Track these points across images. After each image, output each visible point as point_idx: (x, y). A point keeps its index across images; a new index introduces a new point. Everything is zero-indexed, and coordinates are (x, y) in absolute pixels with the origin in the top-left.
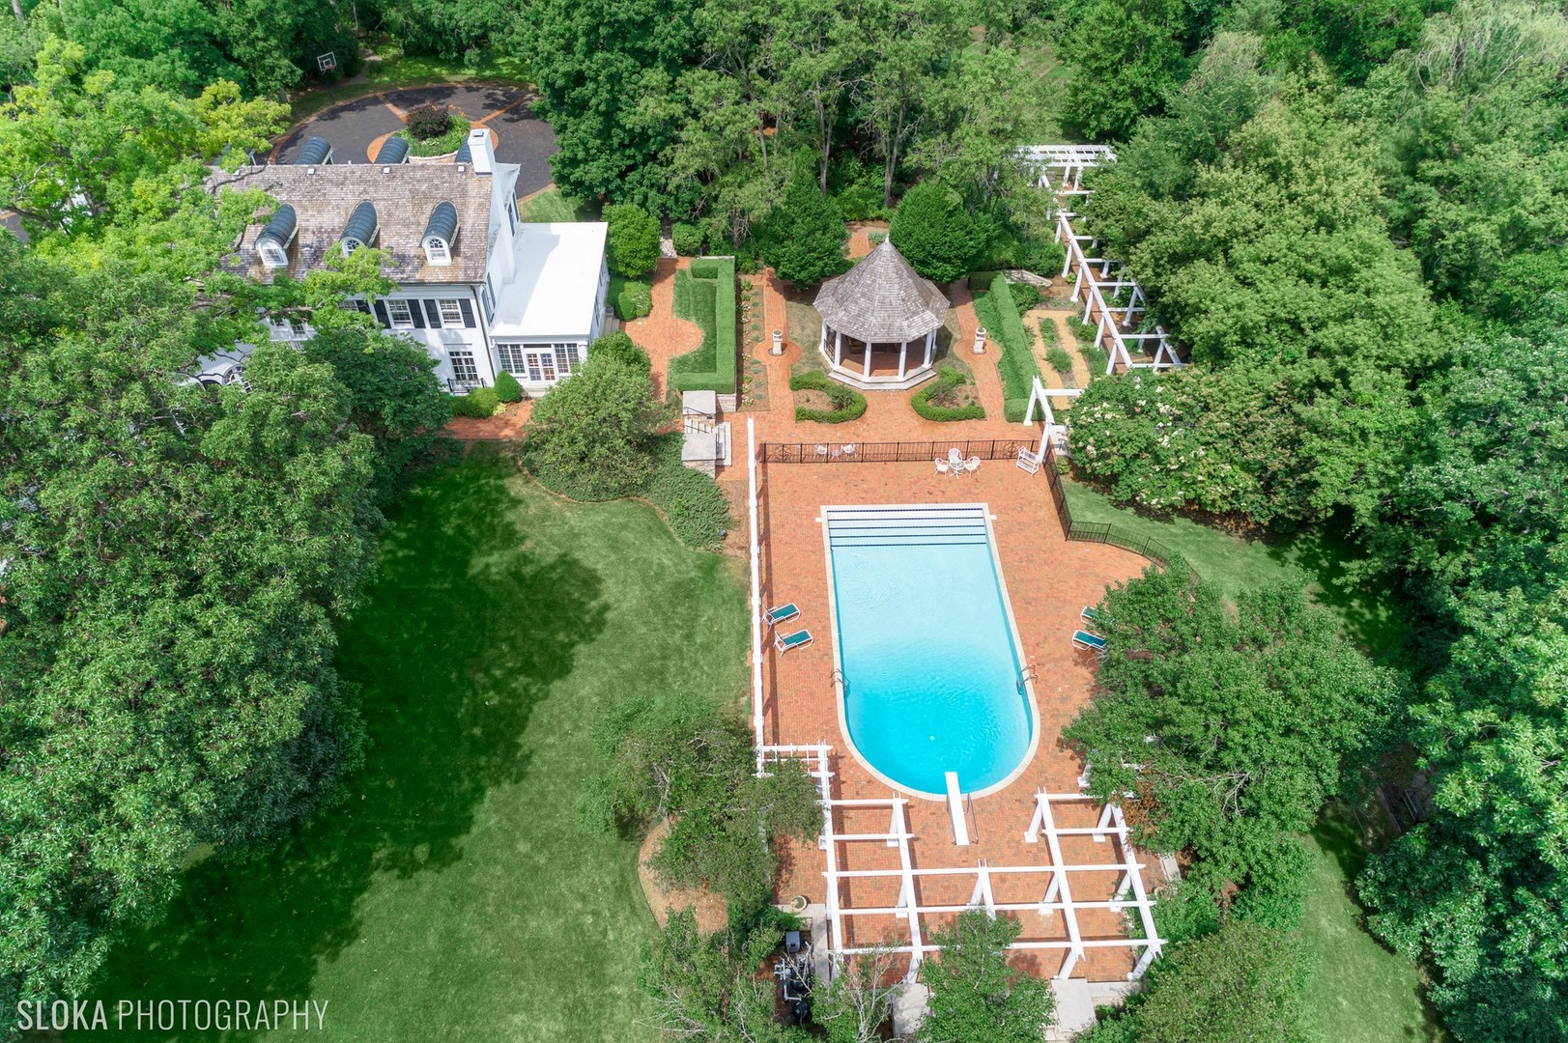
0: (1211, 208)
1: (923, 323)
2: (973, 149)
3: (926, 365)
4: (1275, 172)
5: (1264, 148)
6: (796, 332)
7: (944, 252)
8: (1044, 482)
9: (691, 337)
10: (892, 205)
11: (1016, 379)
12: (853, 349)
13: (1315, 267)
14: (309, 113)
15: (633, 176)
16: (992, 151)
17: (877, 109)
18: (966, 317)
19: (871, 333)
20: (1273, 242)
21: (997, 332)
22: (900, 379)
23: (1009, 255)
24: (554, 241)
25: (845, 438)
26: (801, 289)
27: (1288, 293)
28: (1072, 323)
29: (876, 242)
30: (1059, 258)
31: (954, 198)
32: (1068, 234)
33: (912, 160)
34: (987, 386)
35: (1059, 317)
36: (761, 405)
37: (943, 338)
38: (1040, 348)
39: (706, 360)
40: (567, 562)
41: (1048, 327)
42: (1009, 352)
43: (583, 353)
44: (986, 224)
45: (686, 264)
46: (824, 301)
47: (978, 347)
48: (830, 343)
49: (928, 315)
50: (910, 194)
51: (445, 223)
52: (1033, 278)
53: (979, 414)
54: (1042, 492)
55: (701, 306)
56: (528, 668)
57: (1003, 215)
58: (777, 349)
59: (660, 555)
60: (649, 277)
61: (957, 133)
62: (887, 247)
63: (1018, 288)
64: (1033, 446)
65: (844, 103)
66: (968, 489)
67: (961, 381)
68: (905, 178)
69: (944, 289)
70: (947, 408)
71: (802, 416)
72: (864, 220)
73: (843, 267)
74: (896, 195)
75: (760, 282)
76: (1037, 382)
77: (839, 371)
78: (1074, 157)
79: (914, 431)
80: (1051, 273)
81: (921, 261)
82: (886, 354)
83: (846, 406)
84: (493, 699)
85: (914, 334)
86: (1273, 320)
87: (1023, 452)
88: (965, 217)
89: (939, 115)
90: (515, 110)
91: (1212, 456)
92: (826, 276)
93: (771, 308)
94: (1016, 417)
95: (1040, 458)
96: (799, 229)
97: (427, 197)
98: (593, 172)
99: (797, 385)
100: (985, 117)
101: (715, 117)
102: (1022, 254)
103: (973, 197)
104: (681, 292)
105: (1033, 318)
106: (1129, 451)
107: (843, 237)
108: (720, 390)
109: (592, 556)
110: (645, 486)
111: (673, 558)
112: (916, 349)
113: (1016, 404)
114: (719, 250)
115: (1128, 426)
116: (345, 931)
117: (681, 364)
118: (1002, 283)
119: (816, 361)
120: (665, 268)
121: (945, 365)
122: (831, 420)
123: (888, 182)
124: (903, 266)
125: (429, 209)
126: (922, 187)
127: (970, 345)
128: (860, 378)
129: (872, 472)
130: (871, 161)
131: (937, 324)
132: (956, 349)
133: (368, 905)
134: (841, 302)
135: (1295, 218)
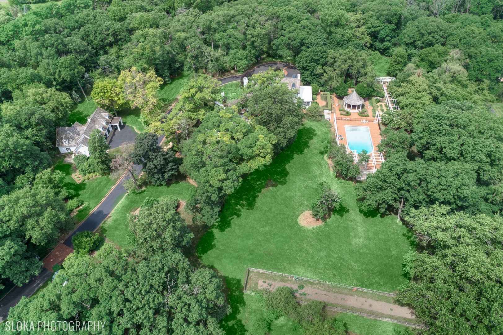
0: (403, 89)
1: (360, 102)
2: (368, 79)
3: (360, 109)
4: (413, 84)
5: (411, 81)
6: (340, 104)
7: (364, 93)
8: (378, 125)
9: (324, 103)
10: (355, 86)
11: (374, 111)
12: (349, 106)
13: (416, 97)
14: (255, 66)
15: (314, 80)
16: (371, 80)
17: (354, 72)
18: (367, 103)
19: (352, 103)
20: (411, 94)
21: (372, 105)
22: (356, 111)
23: (375, 94)
24: (304, 89)
25: (348, 118)
26: (341, 98)
27: (413, 100)
28: (385, 105)
29: (353, 91)
30: (384, 95)
31: (365, 86)
32: (386, 92)
33: (359, 80)
34: (370, 112)
35: (383, 104)
36: (335, 112)
37: (363, 106)
38: (379, 108)
39: (327, 106)
40: (310, 128)
41: (381, 106)
42: (374, 108)
43: (310, 104)
44: (370, 90)
45: (322, 93)
46: (345, 99)
47: (369, 107)
48: (345, 105)
49: (361, 102)
50: (358, 85)
51: (294, 85)
52: (379, 98)
53: (368, 116)
54: (377, 126)
55: (326, 99)
56: (308, 138)
57: (373, 88)
58: (337, 106)
59: (323, 129)
60: (317, 95)
61: (366, 76)
62: (355, 92)
63: (376, 99)
64: (376, 120)
65: (348, 70)
66: (366, 124)
67: (366, 111)
68: (357, 82)
69: (364, 99)
70: (363, 115)
71: (341, 114)
72: (350, 88)
73: (347, 95)
74: (356, 84)
75: (334, 96)
76: (377, 111)
77: (347, 109)
78: (388, 79)
79: (358, 117)
80: (382, 98)
81: (360, 94)
82: (354, 107)
83: (348, 114)
84: (304, 141)
85: (359, 104)
86: (410, 104)
87: (375, 121)
88: (367, 88)
89: (363, 74)
90: (289, 67)
91: (401, 121)
92: (345, 96)
93: (336, 100)
94: (374, 117)
95: (377, 122)
96: (341, 89)
97: (291, 82)
98: (309, 79)
99: (340, 111)
100: (370, 74)
101: (329, 73)
102: (377, 94)
103: (368, 86)
104: (322, 97)
105: (379, 104)
106: (389, 120)
107: (348, 90)
108: (329, 110)
109: (314, 128)
110: (320, 121)
111: (324, 129)
112: (359, 106)
113: (374, 115)
114: (327, 91)
115: (390, 117)
116: (292, 158)
117: (323, 106)
118: (373, 99)
119: (343, 108)
120: (319, 93)
121: (363, 109)
122: (346, 115)
123: (355, 82)
124: (357, 95)
125: (292, 84)
126: (360, 84)
127: (368, 107)
128: (350, 110)
129: (352, 122)
130: (352, 79)
131: (362, 103)
132: (365, 107)
133: (294, 157)
134: (348, 99)
135: (414, 90)
